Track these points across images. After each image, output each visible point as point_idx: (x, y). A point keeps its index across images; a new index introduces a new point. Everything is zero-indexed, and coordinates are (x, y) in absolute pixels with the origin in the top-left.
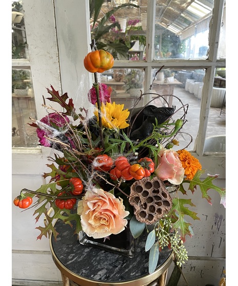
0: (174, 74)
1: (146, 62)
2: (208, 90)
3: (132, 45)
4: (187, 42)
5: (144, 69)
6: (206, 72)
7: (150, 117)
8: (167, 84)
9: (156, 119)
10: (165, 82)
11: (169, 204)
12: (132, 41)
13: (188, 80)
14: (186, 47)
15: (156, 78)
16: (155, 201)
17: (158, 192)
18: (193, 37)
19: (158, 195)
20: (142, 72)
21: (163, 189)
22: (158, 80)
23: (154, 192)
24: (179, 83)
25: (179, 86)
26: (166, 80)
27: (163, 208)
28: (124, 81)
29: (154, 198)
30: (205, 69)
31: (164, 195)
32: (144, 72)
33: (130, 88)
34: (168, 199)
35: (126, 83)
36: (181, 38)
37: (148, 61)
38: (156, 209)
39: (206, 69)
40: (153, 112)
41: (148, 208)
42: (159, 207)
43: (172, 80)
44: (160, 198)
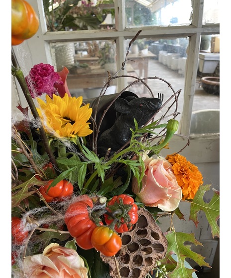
0: (147, 46)
1: (117, 31)
2: (193, 62)
3: (104, 18)
4: (157, 14)
5: (115, 41)
6: (190, 40)
7: (125, 114)
8: (141, 57)
9: (135, 120)
10: (139, 55)
11: (163, 248)
12: (104, 15)
13: (161, 52)
14: (157, 20)
15: (130, 51)
16: (142, 247)
17: (145, 232)
18: (163, 9)
19: (146, 238)
20: (113, 44)
21: (153, 226)
22: (133, 53)
23: (139, 233)
24: (152, 55)
25: (152, 58)
26: (140, 53)
27: (153, 255)
28: (99, 55)
29: (139, 244)
30: (188, 38)
31: (155, 235)
32: (115, 44)
33: (105, 63)
34: (161, 241)
35: (100, 57)
36: (152, 11)
37: (119, 30)
38: (144, 259)
39: (190, 37)
40: (129, 106)
41: (131, 260)
42: (148, 256)
43: (146, 52)
44: (149, 243)
